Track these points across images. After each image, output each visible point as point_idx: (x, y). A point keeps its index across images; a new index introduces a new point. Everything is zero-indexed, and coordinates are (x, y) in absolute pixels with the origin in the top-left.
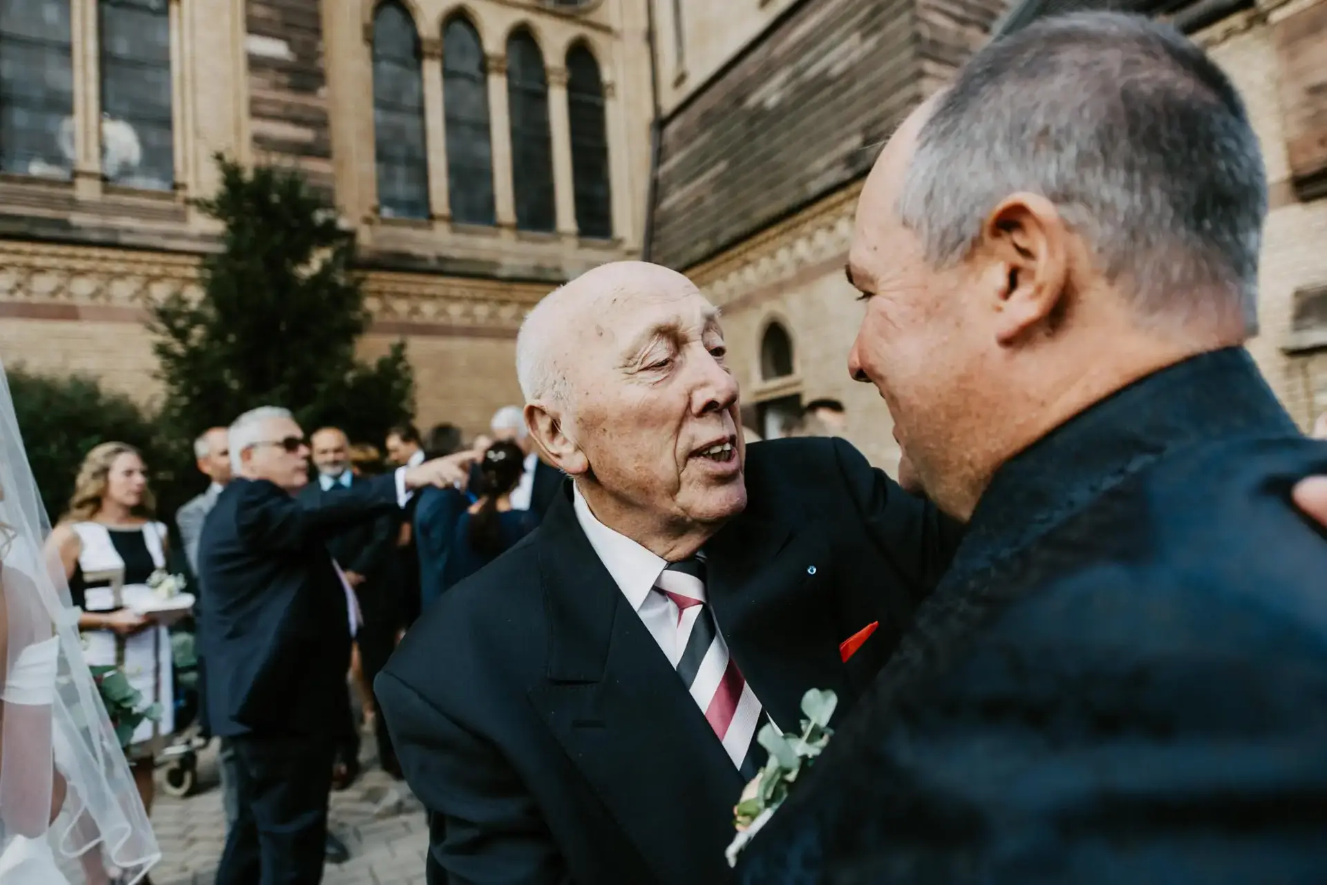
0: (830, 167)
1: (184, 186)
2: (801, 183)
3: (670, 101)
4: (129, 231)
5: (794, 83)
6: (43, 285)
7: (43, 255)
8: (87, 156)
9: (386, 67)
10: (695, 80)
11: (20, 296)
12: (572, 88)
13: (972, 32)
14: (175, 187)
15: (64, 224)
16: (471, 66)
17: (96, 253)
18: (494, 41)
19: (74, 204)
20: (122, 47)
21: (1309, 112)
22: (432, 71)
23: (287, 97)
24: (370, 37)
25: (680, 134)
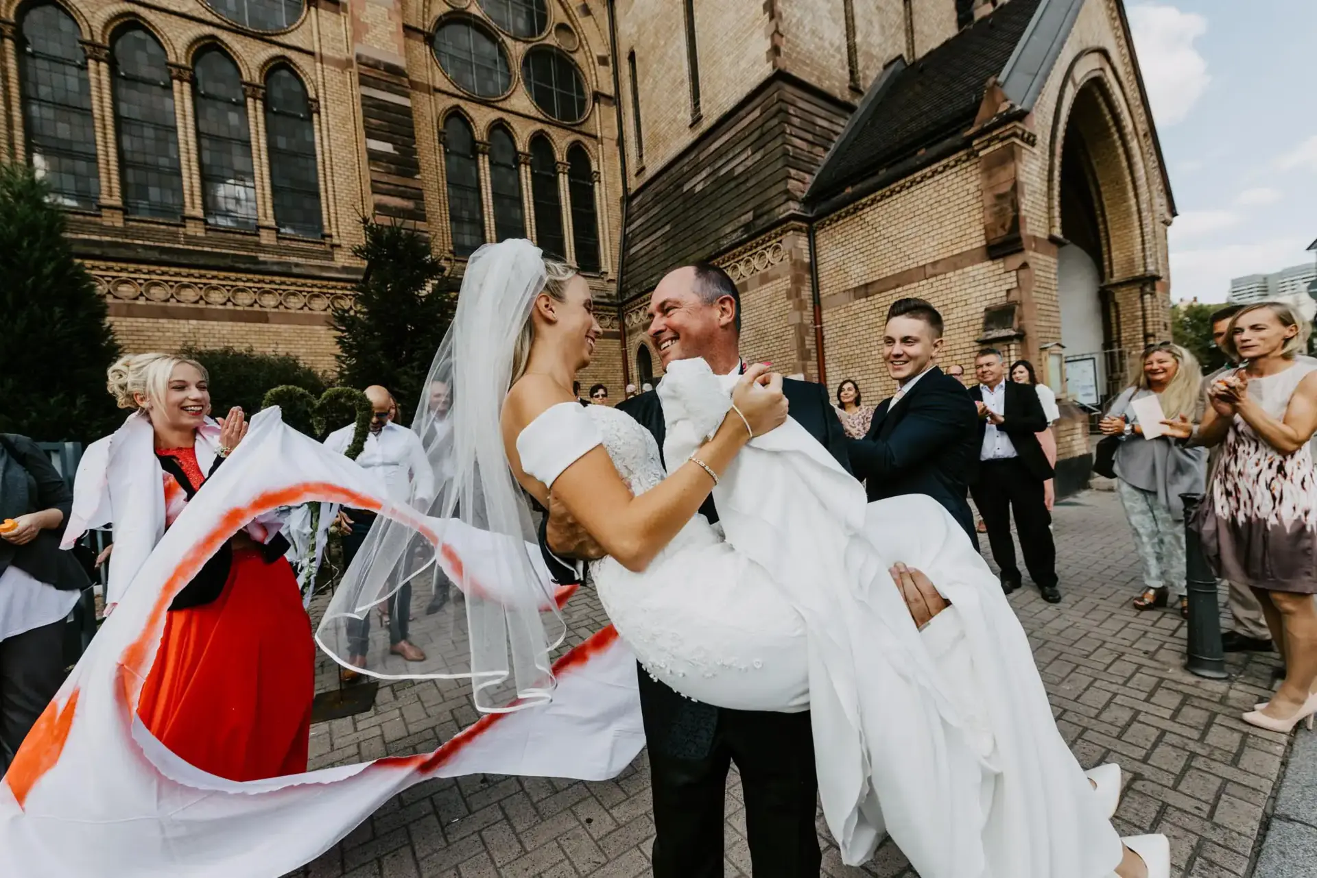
0: (734, 231)
1: (330, 236)
2: (717, 241)
3: (634, 184)
4: (297, 265)
5: (711, 179)
6: (244, 299)
7: (243, 280)
8: (265, 215)
9: (454, 159)
10: (649, 173)
11: (230, 306)
12: (571, 175)
13: (818, 150)
14: (324, 236)
15: (254, 260)
16: (508, 159)
17: (277, 279)
18: (522, 145)
19: (260, 247)
20: (282, 143)
21: (996, 209)
22: (484, 163)
23: (394, 179)
24: (443, 139)
25: (640, 206)
